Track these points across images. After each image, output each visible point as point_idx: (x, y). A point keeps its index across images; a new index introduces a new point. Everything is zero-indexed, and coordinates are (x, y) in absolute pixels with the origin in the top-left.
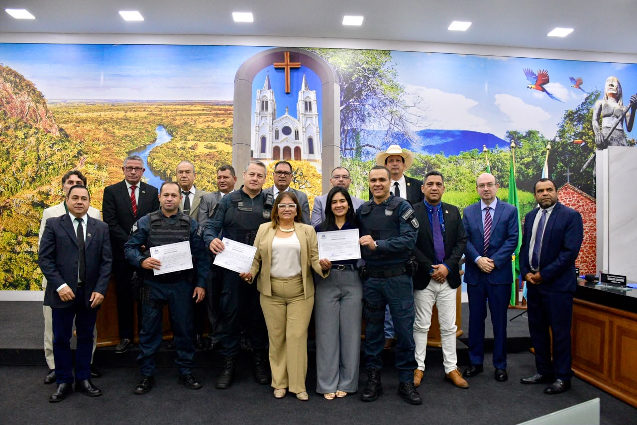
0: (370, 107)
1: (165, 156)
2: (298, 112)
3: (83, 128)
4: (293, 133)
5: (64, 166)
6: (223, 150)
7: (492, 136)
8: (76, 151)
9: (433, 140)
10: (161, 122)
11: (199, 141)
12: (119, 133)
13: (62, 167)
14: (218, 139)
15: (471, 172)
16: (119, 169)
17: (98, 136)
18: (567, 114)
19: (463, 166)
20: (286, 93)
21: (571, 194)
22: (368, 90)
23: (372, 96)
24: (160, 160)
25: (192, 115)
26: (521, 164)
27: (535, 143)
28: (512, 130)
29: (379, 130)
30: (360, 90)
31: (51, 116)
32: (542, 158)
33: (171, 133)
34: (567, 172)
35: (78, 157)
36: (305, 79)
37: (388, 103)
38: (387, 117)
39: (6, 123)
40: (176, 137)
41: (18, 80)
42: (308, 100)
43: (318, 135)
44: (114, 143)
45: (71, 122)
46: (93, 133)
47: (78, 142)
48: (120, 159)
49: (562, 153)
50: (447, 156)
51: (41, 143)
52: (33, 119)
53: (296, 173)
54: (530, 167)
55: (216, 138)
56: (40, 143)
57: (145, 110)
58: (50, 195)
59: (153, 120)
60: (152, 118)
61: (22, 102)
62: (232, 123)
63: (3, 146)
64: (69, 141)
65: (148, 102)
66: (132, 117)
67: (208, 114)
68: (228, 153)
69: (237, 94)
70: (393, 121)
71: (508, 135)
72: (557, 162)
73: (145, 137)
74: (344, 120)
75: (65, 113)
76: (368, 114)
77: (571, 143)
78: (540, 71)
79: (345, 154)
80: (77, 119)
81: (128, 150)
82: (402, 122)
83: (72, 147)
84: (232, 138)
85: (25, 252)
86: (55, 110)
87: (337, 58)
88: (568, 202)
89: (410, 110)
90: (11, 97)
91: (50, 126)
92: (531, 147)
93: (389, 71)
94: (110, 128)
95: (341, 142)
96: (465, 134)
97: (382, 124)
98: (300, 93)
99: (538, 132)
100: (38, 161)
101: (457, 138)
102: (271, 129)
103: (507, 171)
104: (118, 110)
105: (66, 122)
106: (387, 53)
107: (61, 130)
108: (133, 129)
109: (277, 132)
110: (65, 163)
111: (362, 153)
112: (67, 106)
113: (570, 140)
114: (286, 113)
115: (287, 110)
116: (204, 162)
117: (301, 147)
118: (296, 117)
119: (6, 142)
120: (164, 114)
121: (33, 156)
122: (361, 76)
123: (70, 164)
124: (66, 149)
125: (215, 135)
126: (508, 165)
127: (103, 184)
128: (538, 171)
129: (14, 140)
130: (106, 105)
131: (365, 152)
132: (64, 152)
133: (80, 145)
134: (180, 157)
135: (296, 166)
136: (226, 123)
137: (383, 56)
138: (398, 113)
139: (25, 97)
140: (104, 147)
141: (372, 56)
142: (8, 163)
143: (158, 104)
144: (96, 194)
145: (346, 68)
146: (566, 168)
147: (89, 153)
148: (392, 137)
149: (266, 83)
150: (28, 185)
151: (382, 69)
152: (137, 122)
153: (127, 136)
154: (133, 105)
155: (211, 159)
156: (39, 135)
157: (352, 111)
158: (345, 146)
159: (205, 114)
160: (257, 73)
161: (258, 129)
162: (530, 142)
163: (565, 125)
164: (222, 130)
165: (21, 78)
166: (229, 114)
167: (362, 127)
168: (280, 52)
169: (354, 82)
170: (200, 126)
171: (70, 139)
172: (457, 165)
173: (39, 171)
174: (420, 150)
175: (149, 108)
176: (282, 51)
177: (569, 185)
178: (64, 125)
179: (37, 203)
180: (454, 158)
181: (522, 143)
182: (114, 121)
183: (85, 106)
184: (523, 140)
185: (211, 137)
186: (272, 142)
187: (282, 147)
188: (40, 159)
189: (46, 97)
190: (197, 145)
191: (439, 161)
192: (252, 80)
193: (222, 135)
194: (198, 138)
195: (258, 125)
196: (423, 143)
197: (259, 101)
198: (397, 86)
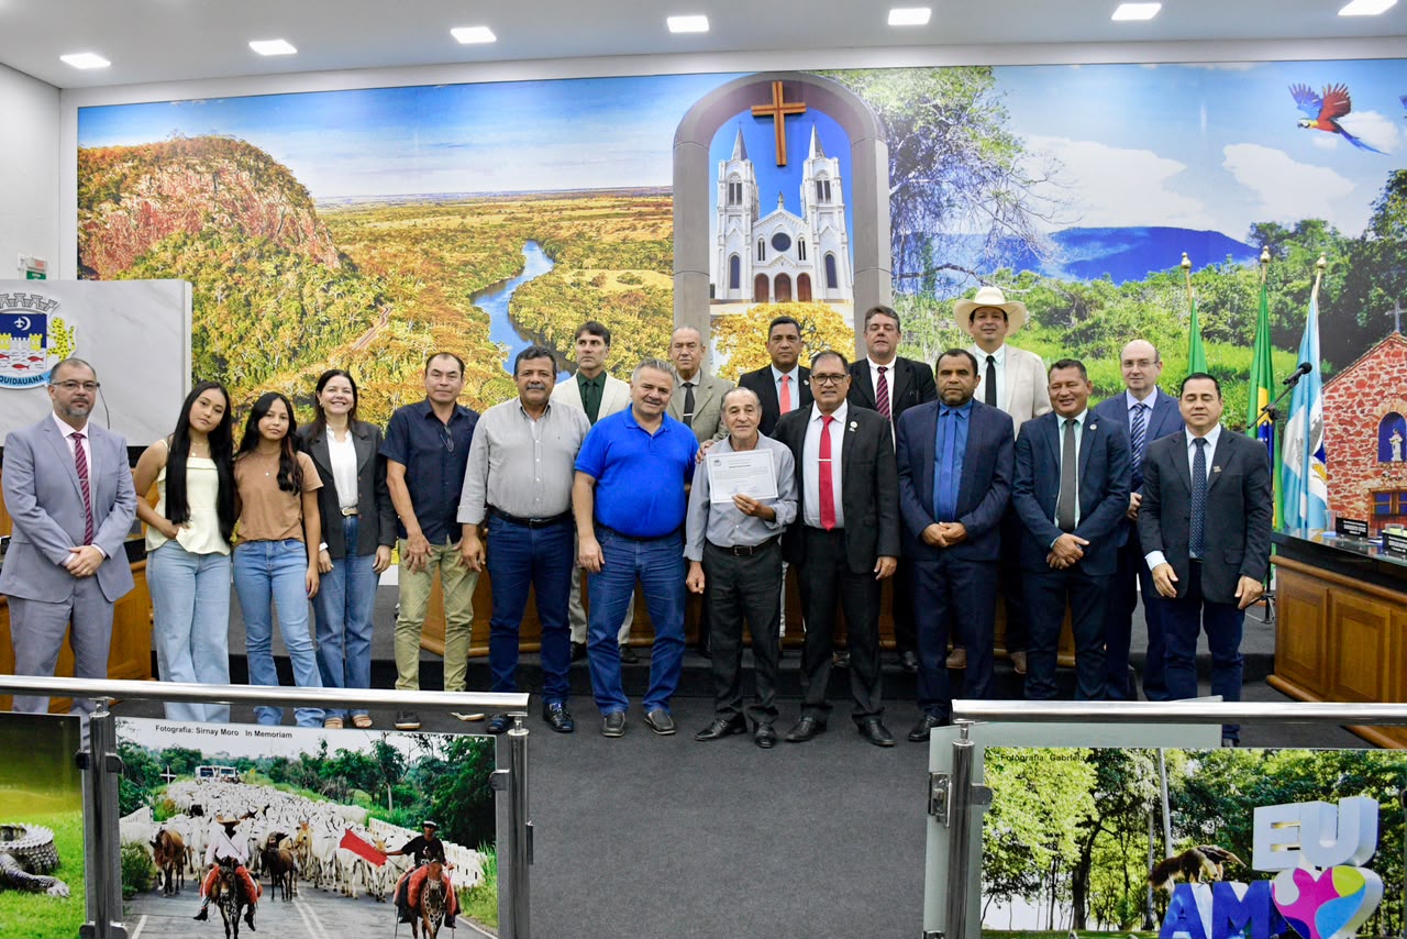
0: (953, 187)
1: (542, 300)
2: (802, 204)
3: (382, 251)
4: (794, 247)
5: (350, 325)
6: (654, 286)
7: (1218, 234)
8: (371, 295)
9: (1088, 249)
10: (532, 234)
11: (608, 268)
12: (452, 258)
13: (347, 328)
14: (645, 264)
15: (1172, 314)
16: (455, 331)
17: (413, 265)
18: (1393, 178)
19: (1154, 302)
20: (779, 166)
21: (1403, 357)
22: (946, 152)
23: (956, 164)
24: (532, 309)
25: (591, 217)
26: (1285, 294)
27: (1319, 247)
28: (1263, 221)
29: (971, 233)
30: (931, 152)
31: (325, 229)
32: (1333, 280)
33: (551, 256)
34: (1393, 308)
35: (375, 307)
36: (816, 135)
37: (989, 176)
38: (987, 205)
39: (242, 247)
40: (562, 263)
41: (261, 165)
42: (823, 179)
43: (846, 251)
44: (443, 279)
45: (360, 240)
46: (401, 260)
47: (375, 279)
48: (455, 308)
49: (1383, 267)
50: (1117, 281)
51: (307, 283)
52: (291, 238)
54: (1305, 300)
55: (641, 262)
56: (305, 283)
57: (500, 212)
59: (515, 231)
60: (516, 225)
61: (271, 206)
62: (672, 230)
63: (239, 291)
64: (358, 278)
65: (507, 194)
66: (475, 225)
67: (624, 215)
68: (665, 291)
69: (680, 173)
70: (1000, 213)
71: (1255, 230)
72: (1370, 288)
73: (501, 265)
74: (899, 215)
75: (348, 224)
76: (948, 200)
77: (1403, 243)
78: (1329, 89)
79: (901, 286)
80: (371, 234)
81: (469, 292)
82: (1020, 214)
83: (364, 288)
84: (671, 261)
86: (331, 218)
87: (880, 87)
88: (1396, 375)
89: (1033, 188)
90: (251, 198)
91: (323, 249)
92: (1309, 258)
93: (990, 109)
94: (435, 249)
95: (893, 262)
96: (1158, 234)
97: (976, 220)
98: (806, 166)
99: (1325, 222)
100: (302, 318)
101: (1141, 243)
102: (749, 238)
103: (1252, 311)
104: (448, 213)
105: (352, 241)
106: (986, 71)
107: (342, 256)
109: (761, 246)
110: (352, 319)
111: (937, 282)
112: (352, 209)
113: (1401, 236)
114: (780, 205)
115: (780, 200)
116: (617, 311)
117: (812, 274)
118: (798, 213)
119: (243, 284)
120: (537, 218)
121: (293, 308)
122: (930, 124)
123: (362, 322)
124: (354, 292)
125: (638, 256)
126: (1253, 297)
129: (257, 278)
130: (425, 205)
131: (943, 281)
132: (349, 300)
133: (380, 284)
134: (571, 301)
135: (802, 314)
136: (660, 231)
137: (977, 77)
138: (1011, 197)
139: (275, 196)
140: (423, 286)
141: (953, 79)
142: (248, 322)
143: (525, 198)
144: (411, 377)
145: (898, 108)
146: (1390, 300)
147: (396, 298)
148: (1000, 247)
149: (737, 147)
150: (285, 363)
151: (976, 106)
152: (486, 236)
153: (466, 264)
154: (477, 203)
155: (631, 303)
156: (303, 269)
157: (913, 196)
158: (901, 269)
159: (617, 215)
160: (718, 127)
161: (723, 242)
162: (1306, 245)
163: (1389, 204)
164: (651, 245)
165: (267, 160)
166: (665, 213)
167: (936, 229)
168: (765, 82)
169: (917, 136)
170: (608, 239)
171: (359, 273)
172: (1139, 300)
173: (305, 337)
174: (1058, 272)
175: (508, 206)
176: (768, 79)
177: (1401, 336)
178: (347, 247)
179: (300, 398)
180: (1133, 286)
181: (1286, 247)
182: (441, 235)
183: (385, 208)
184: (1289, 241)
185: (631, 260)
186: (753, 267)
187: (772, 275)
188: (306, 314)
189: (313, 195)
190: (603, 278)
191: (1100, 293)
192: (709, 143)
193: (652, 256)
194: (606, 262)
195: (723, 232)
196: (1065, 258)
197: (724, 185)
198: (1007, 140)
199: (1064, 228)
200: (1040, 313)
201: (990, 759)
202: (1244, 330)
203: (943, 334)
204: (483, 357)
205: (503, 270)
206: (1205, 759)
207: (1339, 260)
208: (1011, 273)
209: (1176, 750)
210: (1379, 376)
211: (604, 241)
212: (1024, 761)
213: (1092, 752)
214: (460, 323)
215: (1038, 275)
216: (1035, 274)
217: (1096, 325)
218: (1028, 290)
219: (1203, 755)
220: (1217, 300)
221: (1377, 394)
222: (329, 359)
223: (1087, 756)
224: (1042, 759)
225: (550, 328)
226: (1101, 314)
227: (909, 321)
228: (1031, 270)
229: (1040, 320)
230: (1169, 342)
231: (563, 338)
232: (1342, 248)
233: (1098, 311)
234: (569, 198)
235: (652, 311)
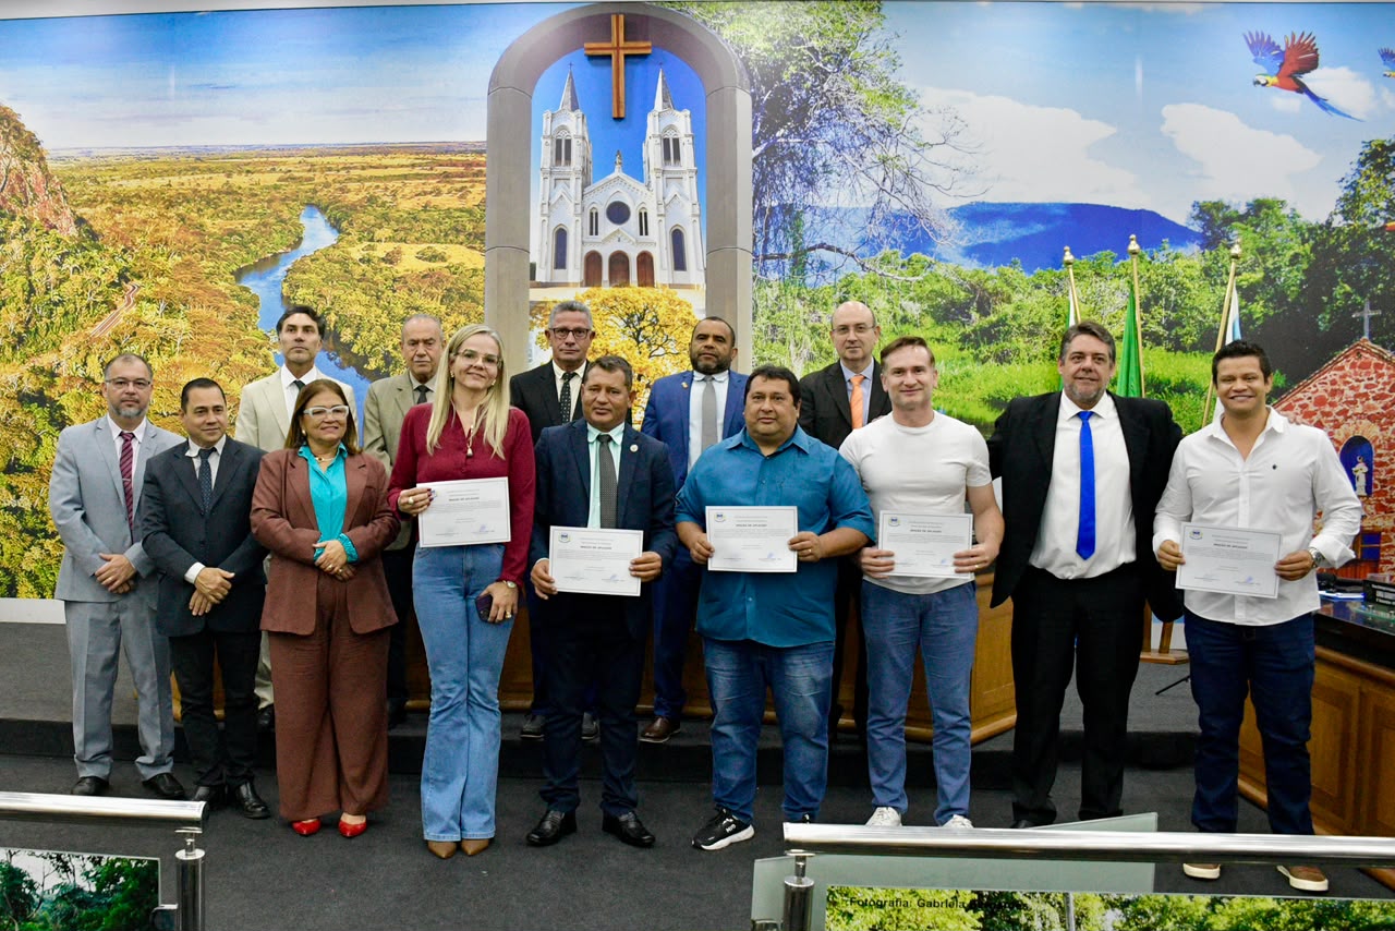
0: (830, 149)
1: (323, 280)
2: (645, 166)
3: (129, 215)
4: (634, 219)
5: (88, 306)
6: (461, 264)
7: (1153, 215)
8: (114, 270)
9: (994, 229)
10: (313, 198)
11: (405, 241)
12: (213, 225)
13: (84, 311)
14: (451, 237)
15: (1094, 311)
16: (215, 313)
17: (166, 233)
18: (1367, 150)
20: (615, 119)
21: (1372, 369)
22: (822, 106)
23: (834, 121)
24: (311, 290)
25: (385, 178)
27: (1274, 232)
28: (1208, 200)
29: (851, 206)
30: (804, 106)
31: (56, 186)
32: (1290, 272)
33: (336, 225)
34: (1362, 309)
35: (119, 284)
36: (664, 81)
37: (875, 136)
38: (872, 172)
40: (349, 234)
42: (671, 136)
43: (697, 224)
44: (202, 251)
45: (102, 202)
46: (152, 228)
47: (119, 250)
48: (217, 287)
49: (1351, 259)
50: (1029, 270)
51: (36, 254)
52: (17, 198)
53: (641, 319)
54: (1257, 297)
55: (446, 235)
56: (33, 254)
57: (274, 169)
58: (58, 375)
59: (292, 194)
60: (293, 187)
62: (484, 195)
64: (99, 248)
65: (281, 149)
66: (243, 186)
67: (426, 176)
68: (475, 270)
69: (496, 124)
70: (888, 181)
71: (1197, 211)
72: (1338, 284)
73: (274, 235)
74: (763, 183)
75: (88, 181)
76: (824, 165)
77: (1377, 230)
78: (1293, 39)
79: (764, 270)
80: (116, 194)
81: (235, 268)
82: (912, 184)
83: (106, 262)
84: (483, 234)
85: (6, 509)
86: (67, 174)
87: (743, 24)
88: (1362, 390)
89: (931, 154)
91: (56, 213)
92: (1262, 243)
93: (879, 53)
94: (192, 214)
95: (754, 240)
96: (1080, 212)
97: (858, 190)
98: (650, 118)
99: (1282, 202)
100: (29, 296)
101: (1059, 223)
102: (579, 207)
103: (1192, 309)
104: (210, 171)
105: (91, 203)
106: (874, 7)
107: (80, 221)
108: (246, 215)
109: (594, 218)
110: (90, 299)
111: (808, 266)
112: (93, 163)
113: (1374, 222)
114: (616, 170)
115: (618, 161)
116: (415, 294)
117: (655, 252)
118: (642, 181)
120: (319, 178)
121: (19, 286)
122: (804, 71)
123: (102, 303)
124: (93, 266)
125: (442, 227)
126: (1194, 292)
127: (178, 348)
128: (1280, 306)
130: (181, 159)
131: (816, 264)
132: (86, 275)
133: (125, 257)
134: (359, 281)
135: (641, 302)
136: (469, 197)
137: (864, 17)
138: (901, 163)
140: (179, 259)
141: (832, 16)
143: (305, 153)
144: (162, 372)
145: (766, 50)
146: (1359, 299)
147: (144, 274)
148: (886, 224)
149: (566, 95)
150: (8, 352)
151: (860, 50)
152: (256, 199)
153: (231, 233)
154: (246, 158)
155: (433, 285)
156: (32, 236)
158: (765, 249)
159: (417, 176)
160: (544, 70)
161: (546, 211)
162: (1258, 230)
163: (1362, 181)
164: (458, 214)
166: (477, 174)
167: (808, 201)
168: (601, 16)
169: (787, 85)
170: (406, 205)
171: (100, 243)
172: (1054, 292)
173: (34, 320)
174: (958, 256)
175: (284, 163)
176: (606, 10)
177: (1370, 343)
178: (86, 210)
179: (28, 395)
180: (1048, 275)
181: (1235, 232)
182: (201, 197)
183: (132, 163)
184: (1239, 224)
185: (434, 231)
186: (583, 243)
187: (606, 254)
188: (34, 292)
189: (43, 146)
190: (399, 253)
191: (1008, 283)
192: (533, 89)
193: (460, 228)
194: (402, 234)
195: (547, 199)
196: (966, 238)
197: (549, 141)
198: (899, 92)
199: (965, 202)
200: (933, 306)
201: (835, 904)
202: (1181, 332)
203: (814, 329)
204: (250, 348)
205: (276, 242)
206: (1130, 908)
207: (1298, 249)
208: (898, 257)
209: (1090, 895)
210: (1342, 391)
211: (400, 207)
212: (882, 906)
213: (976, 897)
214: (222, 305)
215: (932, 259)
216: (929, 259)
217: (1002, 322)
218: (920, 278)
219: (1127, 903)
220: (1150, 295)
221: (1338, 414)
222: (62, 347)
223: (968, 902)
224: (906, 905)
225: (333, 314)
226: (1008, 309)
227: (773, 313)
228: (924, 253)
229: (933, 317)
231: (349, 326)
232: (1302, 235)
233: (1005, 305)
234: (359, 155)
235: (458, 295)
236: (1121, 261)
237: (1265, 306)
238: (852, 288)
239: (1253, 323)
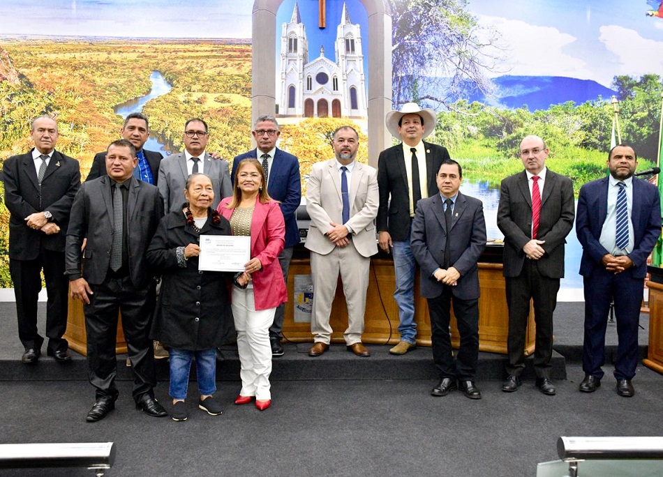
0: (432, 46)
1: (163, 112)
2: (336, 54)
3: (51, 74)
4: (330, 82)
5: (28, 125)
6: (239, 105)
7: (594, 83)
8: (43, 105)
9: (514, 89)
10: (157, 67)
11: (208, 92)
12: (101, 81)
13: (26, 127)
14: (233, 90)
15: (564, 132)
16: (103, 130)
17: (73, 84)
19: (553, 123)
20: (320, 28)
22: (428, 24)
24: (157, 118)
25: (197, 57)
26: (633, 121)
27: (654, 91)
28: (621, 75)
29: (443, 77)
30: (419, 24)
33: (170, 82)
35: (46, 113)
36: (346, 9)
37: (455, 40)
38: (453, 59)
40: (177, 87)
42: (350, 38)
43: (364, 85)
44: (95, 95)
45: (34, 66)
46: (65, 81)
47: (46, 94)
48: (104, 115)
50: (532, 110)
54: (645, 125)
55: (231, 89)
57: (135, 51)
59: (146, 65)
60: (146, 61)
62: (251, 68)
64: (34, 92)
65: (139, 39)
66: (117, 59)
67: (219, 57)
68: (246, 108)
69: (257, 29)
70: (462, 65)
71: (616, 81)
73: (136, 87)
74: (398, 63)
75: (25, 53)
76: (429, 55)
80: (43, 62)
81: (113, 105)
82: (474, 66)
83: (38, 100)
84: (250, 88)
86: (12, 49)
89: (481, 49)
91: (6, 70)
92: (647, 97)
94: (88, 74)
95: (393, 94)
96: (558, 80)
97: (446, 68)
98: (340, 29)
99: (658, 77)
101: (546, 86)
102: (301, 75)
104: (98, 50)
105: (28, 66)
107: (21, 76)
108: (119, 76)
109: (309, 81)
112: (28, 44)
114: (322, 54)
115: (322, 50)
116: (214, 120)
117: (342, 100)
118: (334, 61)
120: (160, 56)
122: (419, 5)
124: (30, 102)
125: (228, 85)
126: (613, 122)
127: (82, 149)
128: (656, 129)
130: (81, 43)
132: (27, 107)
133: (49, 97)
134: (183, 113)
135: (334, 125)
136: (243, 68)
138: (468, 54)
140: (81, 99)
143: (152, 42)
147: (61, 108)
148: (460, 86)
149: (295, 15)
152: (125, 67)
153: (111, 85)
154: (119, 44)
155: (223, 115)
157: (407, 51)
158: (398, 99)
159: (215, 57)
160: (283, 1)
161: (284, 77)
162: (646, 91)
164: (237, 77)
166: (247, 56)
167: (421, 74)
169: (410, 12)
170: (208, 72)
171: (34, 89)
172: (545, 122)
174: (496, 103)
175: (141, 48)
178: (25, 70)
180: (541, 113)
181: (634, 92)
182: (93, 65)
183: (52, 44)
184: (636, 87)
185: (224, 87)
186: (304, 94)
187: (316, 100)
190: (205, 98)
191: (521, 117)
192: (277, 10)
193: (238, 85)
194: (207, 88)
195: (284, 71)
196: (500, 94)
197: (286, 39)
198: (467, 17)
199: (500, 75)
200: (483, 129)
202: (607, 142)
208: (466, 103)
214: (107, 125)
215: (483, 104)
216: (482, 104)
217: (518, 137)
218: (477, 114)
220: (592, 124)
222: (13, 147)
225: (169, 130)
226: (521, 130)
228: (479, 101)
229: (484, 133)
230: (562, 149)
231: (178, 137)
233: (519, 129)
234: (182, 44)
235: (237, 121)
236: (578, 106)
237: (648, 129)
238: (442, 119)
239: (643, 138)
